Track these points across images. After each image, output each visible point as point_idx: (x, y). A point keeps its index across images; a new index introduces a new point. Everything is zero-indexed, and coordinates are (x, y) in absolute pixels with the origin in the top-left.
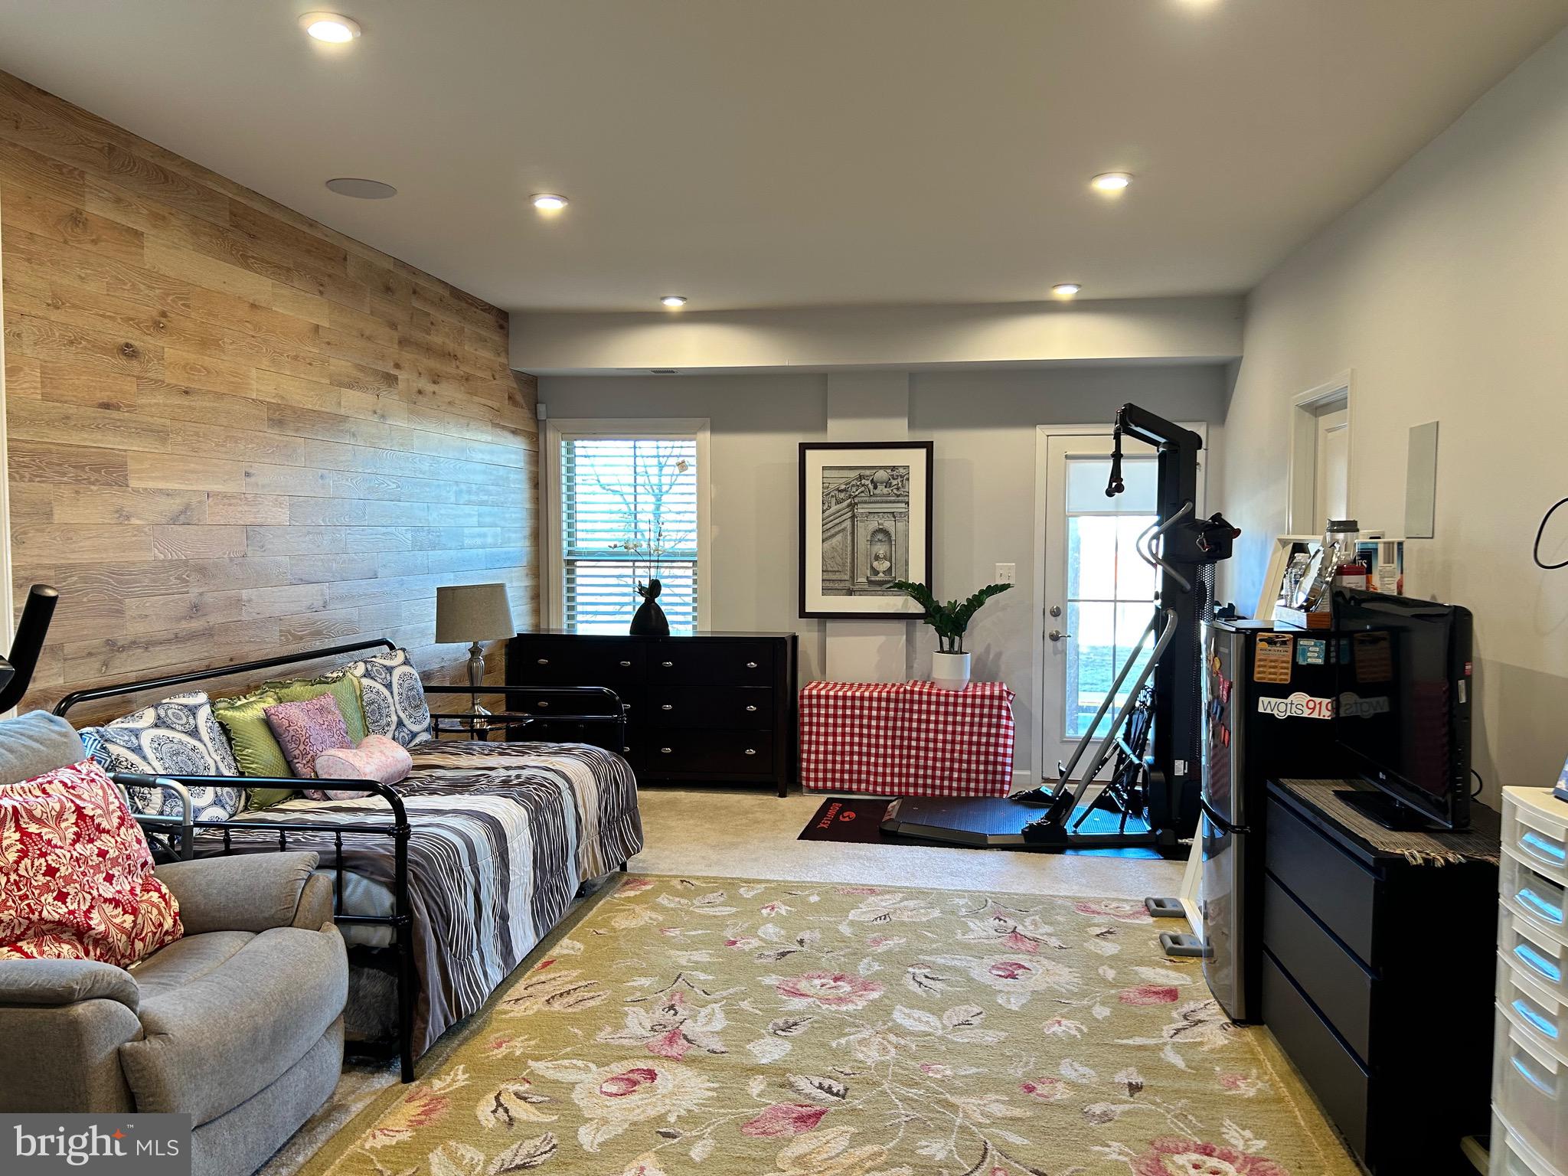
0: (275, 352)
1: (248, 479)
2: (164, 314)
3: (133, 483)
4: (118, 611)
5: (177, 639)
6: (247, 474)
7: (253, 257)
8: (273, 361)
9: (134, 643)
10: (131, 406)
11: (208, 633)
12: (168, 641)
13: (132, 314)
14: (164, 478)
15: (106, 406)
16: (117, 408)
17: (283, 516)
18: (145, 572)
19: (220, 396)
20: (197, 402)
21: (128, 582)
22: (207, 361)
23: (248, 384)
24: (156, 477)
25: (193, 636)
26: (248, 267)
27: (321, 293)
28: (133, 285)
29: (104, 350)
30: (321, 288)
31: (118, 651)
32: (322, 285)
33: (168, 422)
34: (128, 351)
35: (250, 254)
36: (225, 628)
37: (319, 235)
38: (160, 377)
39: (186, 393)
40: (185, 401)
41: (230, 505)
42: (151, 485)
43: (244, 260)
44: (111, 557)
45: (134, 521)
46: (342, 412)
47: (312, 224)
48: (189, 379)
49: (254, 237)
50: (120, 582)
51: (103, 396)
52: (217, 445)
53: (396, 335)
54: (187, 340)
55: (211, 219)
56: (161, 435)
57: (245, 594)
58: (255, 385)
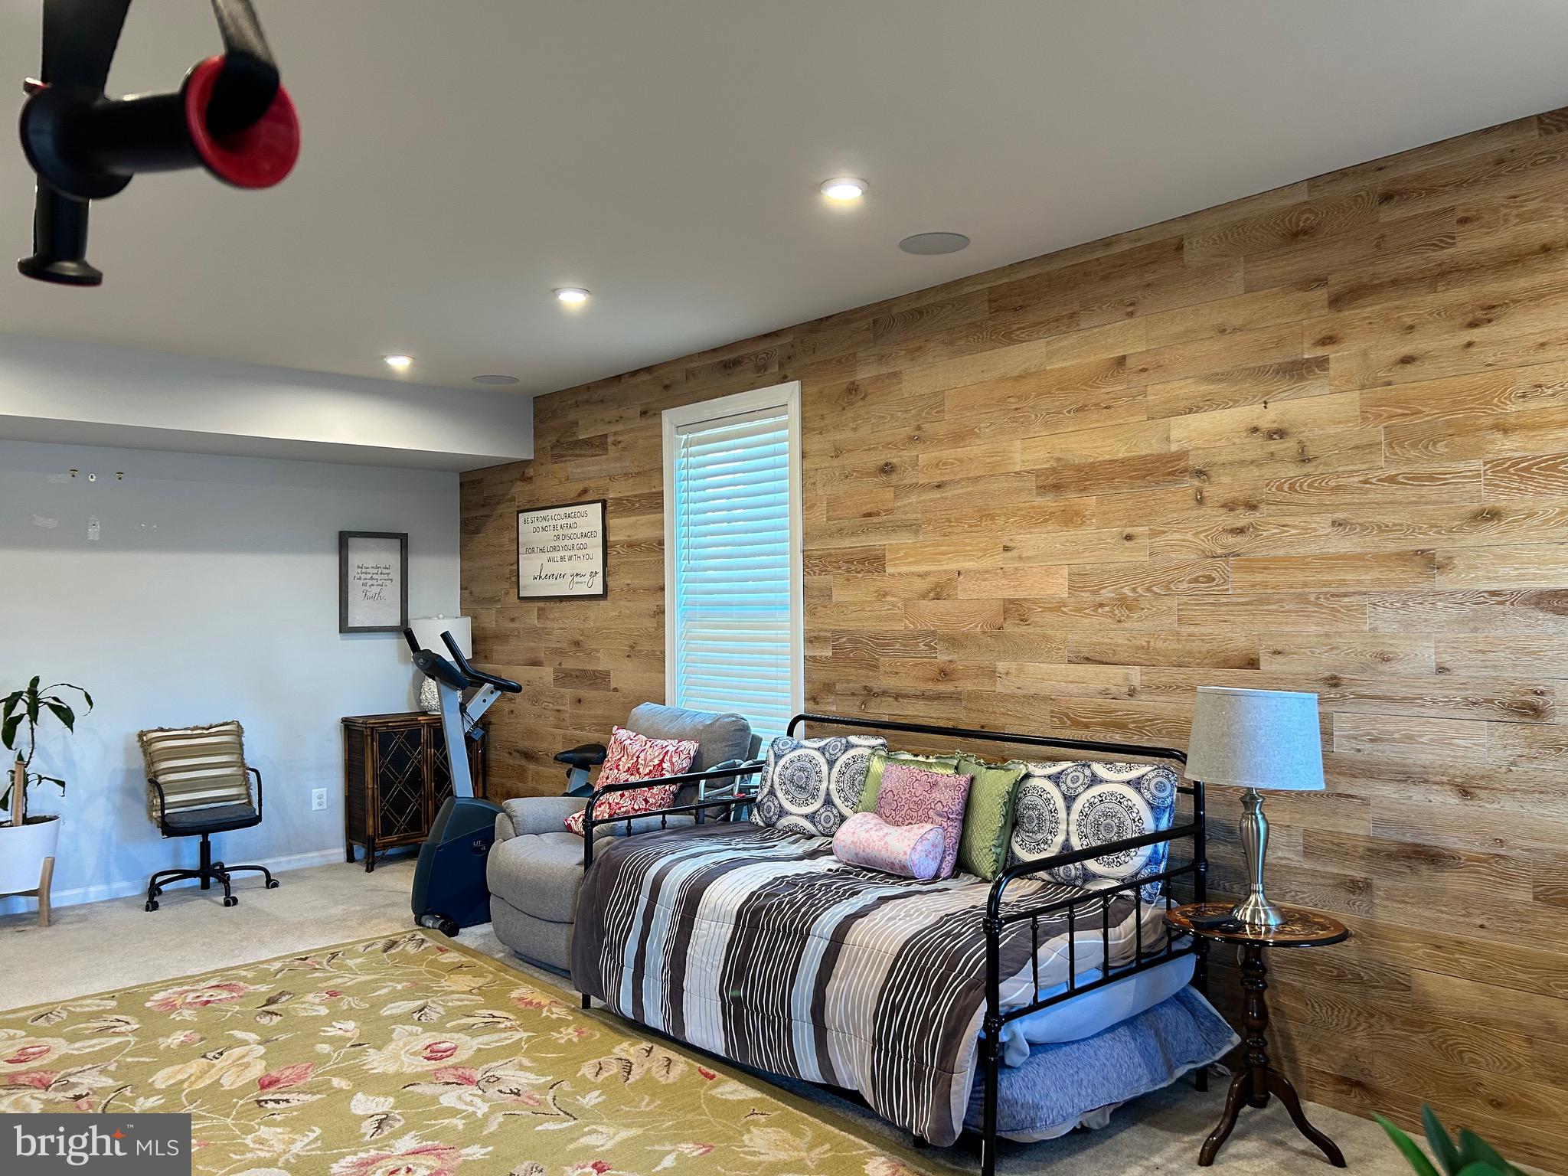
0: (1048, 413)
1: (1009, 554)
2: (919, 428)
3: (889, 570)
4: (875, 666)
5: (923, 696)
6: (1006, 549)
7: (1020, 329)
8: (1046, 424)
9: (884, 693)
10: (888, 510)
11: (955, 698)
12: (916, 697)
13: (889, 439)
14: (917, 563)
15: (869, 515)
16: (878, 514)
17: (1058, 587)
18: (895, 639)
19: (976, 480)
20: (948, 493)
21: (883, 645)
22: (960, 452)
23: (1012, 458)
24: (909, 563)
25: (938, 697)
26: (1014, 342)
27: (1131, 315)
28: (892, 415)
29: (869, 474)
30: (1130, 309)
31: (874, 696)
32: (1132, 304)
33: (920, 516)
34: (887, 469)
35: (1015, 327)
36: (974, 696)
37: (1126, 247)
38: (914, 481)
39: (939, 486)
40: (936, 495)
41: (984, 580)
42: (904, 569)
43: (1009, 338)
44: (871, 627)
45: (889, 598)
46: (1174, 448)
47: (1106, 243)
48: (941, 474)
49: (1021, 307)
50: (877, 644)
51: (866, 509)
52: (970, 526)
53: (1321, 295)
54: (939, 441)
55: (968, 321)
56: (913, 528)
57: (1001, 666)
58: (1018, 458)
